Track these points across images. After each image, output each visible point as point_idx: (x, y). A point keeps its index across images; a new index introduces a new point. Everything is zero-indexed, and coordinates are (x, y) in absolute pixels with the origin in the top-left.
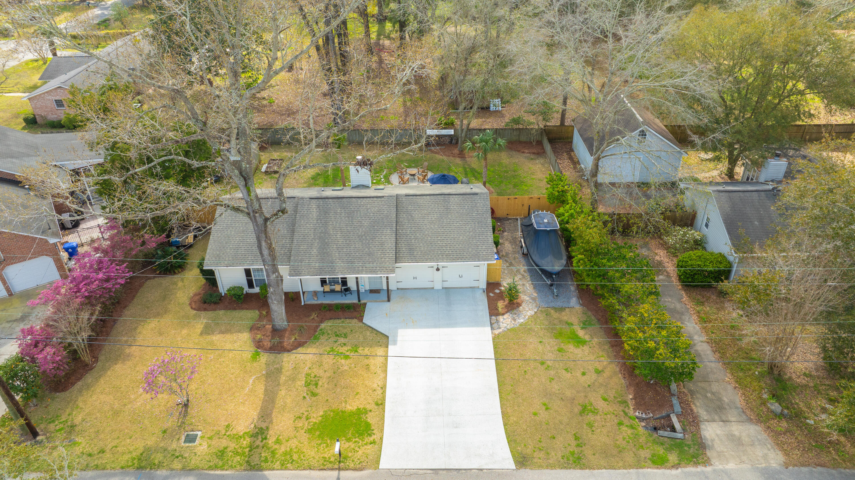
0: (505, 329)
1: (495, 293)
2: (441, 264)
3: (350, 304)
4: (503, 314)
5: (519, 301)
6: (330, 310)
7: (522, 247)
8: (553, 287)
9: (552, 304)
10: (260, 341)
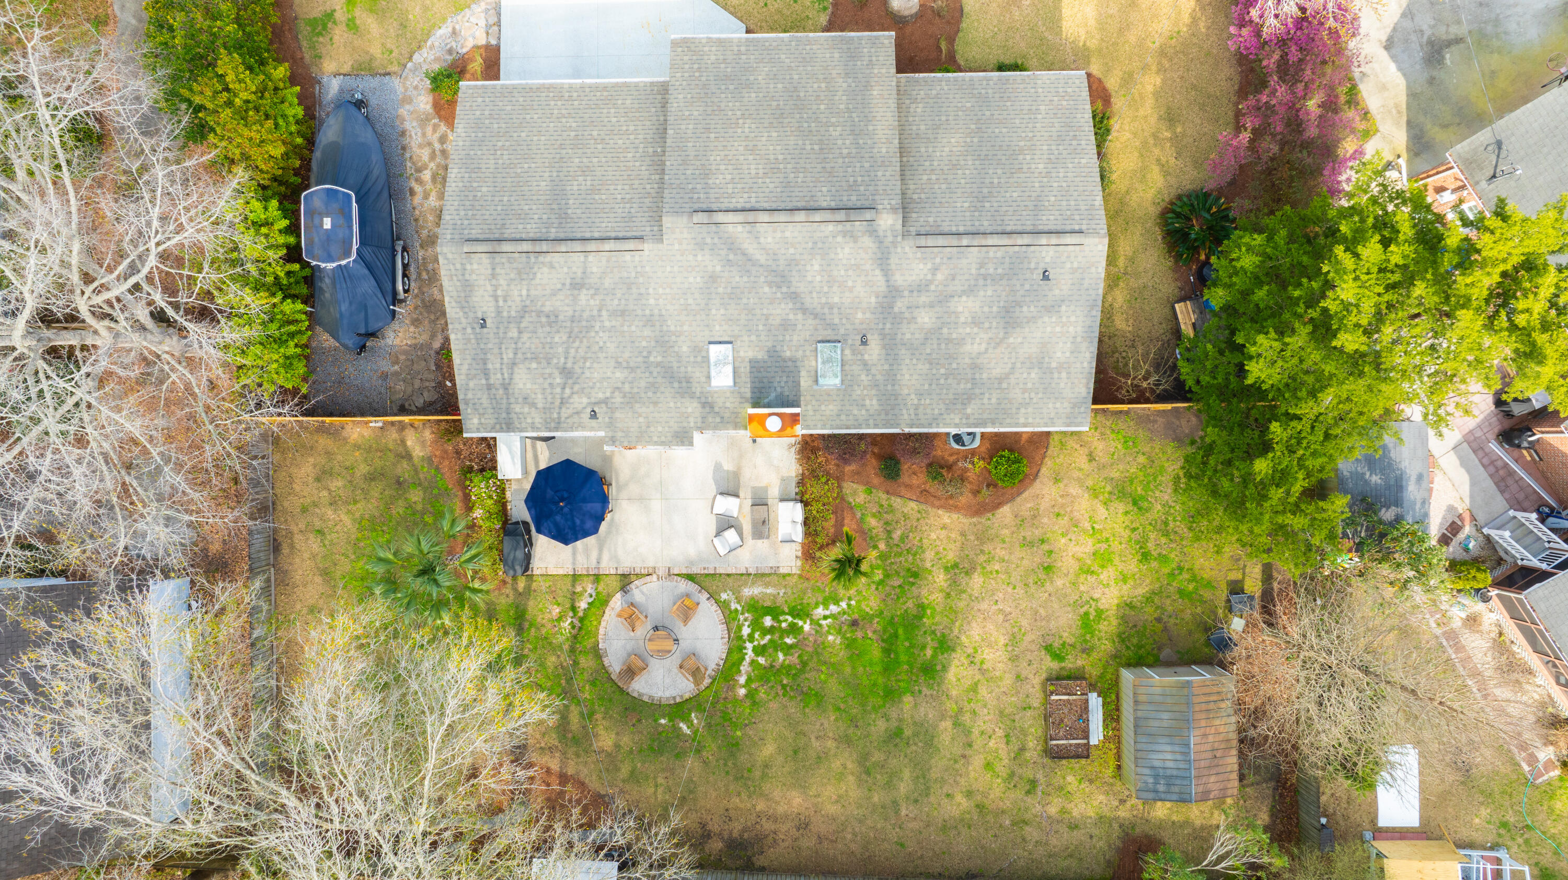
4: (474, 49)
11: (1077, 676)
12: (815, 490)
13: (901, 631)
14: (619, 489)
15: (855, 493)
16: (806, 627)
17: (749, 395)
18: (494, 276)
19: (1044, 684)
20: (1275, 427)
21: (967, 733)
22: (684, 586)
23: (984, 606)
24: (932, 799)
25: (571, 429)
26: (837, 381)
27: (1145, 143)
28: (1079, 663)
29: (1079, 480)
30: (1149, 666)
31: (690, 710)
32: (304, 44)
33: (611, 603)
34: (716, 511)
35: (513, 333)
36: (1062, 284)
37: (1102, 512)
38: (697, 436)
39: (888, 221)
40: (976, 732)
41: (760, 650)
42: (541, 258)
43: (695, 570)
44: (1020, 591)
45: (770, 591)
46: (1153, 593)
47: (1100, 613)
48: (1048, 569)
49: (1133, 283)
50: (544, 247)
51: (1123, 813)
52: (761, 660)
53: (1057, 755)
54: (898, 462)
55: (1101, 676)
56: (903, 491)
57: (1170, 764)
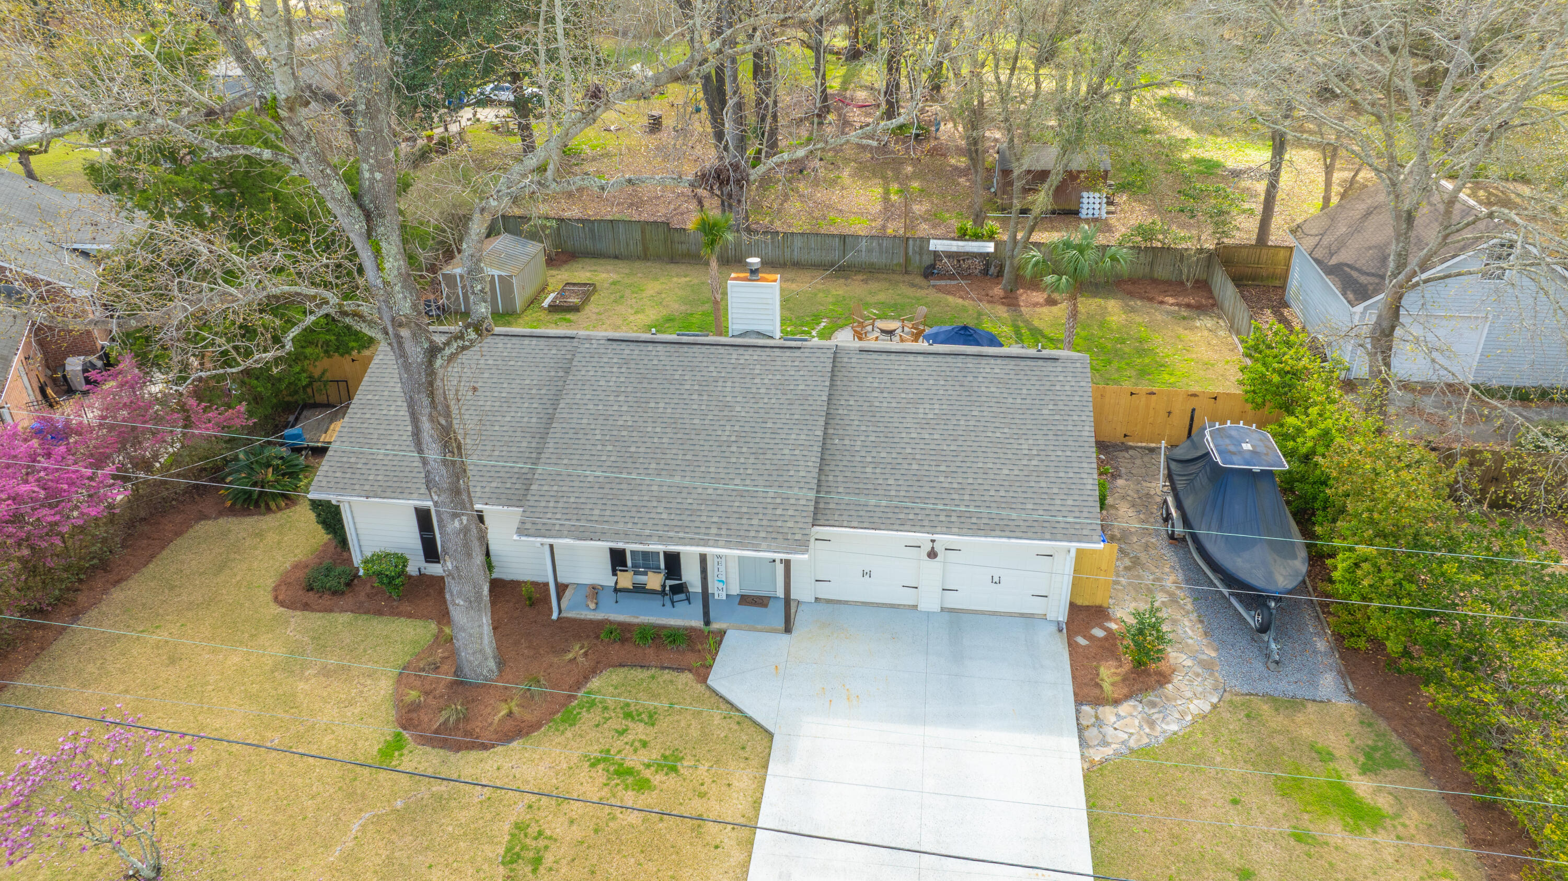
0: (1124, 750)
1: (1091, 638)
2: (944, 539)
3: (679, 628)
4: (1116, 702)
5: (1163, 666)
6: (623, 640)
7: (1167, 518)
8: (1265, 637)
9: (1263, 687)
10: (414, 707)
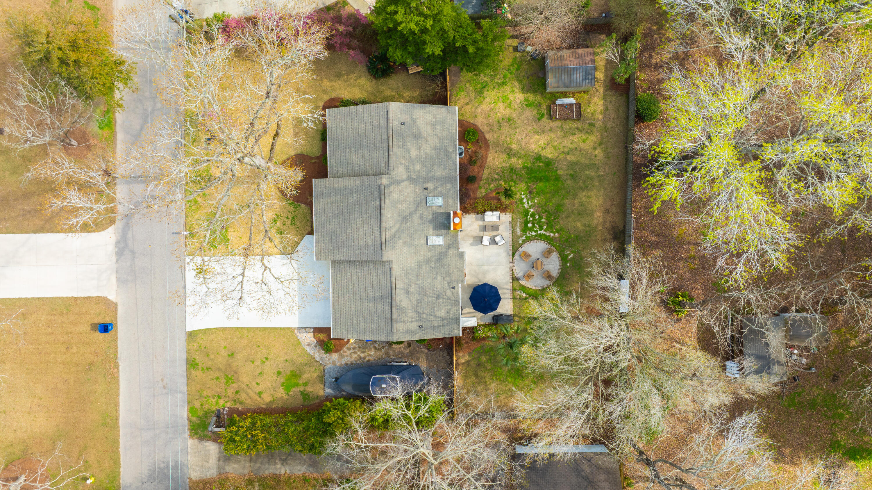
0: (299, 338)
9: (327, 376)
11: (549, 108)
12: (480, 208)
13: (533, 175)
14: (480, 281)
15: (481, 193)
16: (532, 210)
17: (446, 231)
18: (404, 322)
19: (553, 121)
20: (457, 45)
21: (571, 150)
22: (517, 257)
23: (523, 144)
24: (597, 162)
25: (458, 296)
26: (440, 199)
27: (349, 85)
28: (545, 107)
29: (476, 109)
30: (546, 81)
31: (564, 254)
32: (312, 402)
33: (524, 284)
34: (488, 244)
35: (424, 316)
36: (405, 118)
37: (488, 100)
38: (460, 250)
39: (385, 180)
40: (571, 146)
41: (541, 228)
42: (398, 304)
43: (511, 253)
44: (518, 130)
45: (518, 225)
46: (518, 80)
47: (526, 100)
48: (509, 120)
49: (401, 89)
50: (394, 303)
51: (601, 90)
52: (545, 227)
53: (579, 116)
54: (469, 177)
55: (550, 99)
56: (480, 174)
57: (581, 74)
